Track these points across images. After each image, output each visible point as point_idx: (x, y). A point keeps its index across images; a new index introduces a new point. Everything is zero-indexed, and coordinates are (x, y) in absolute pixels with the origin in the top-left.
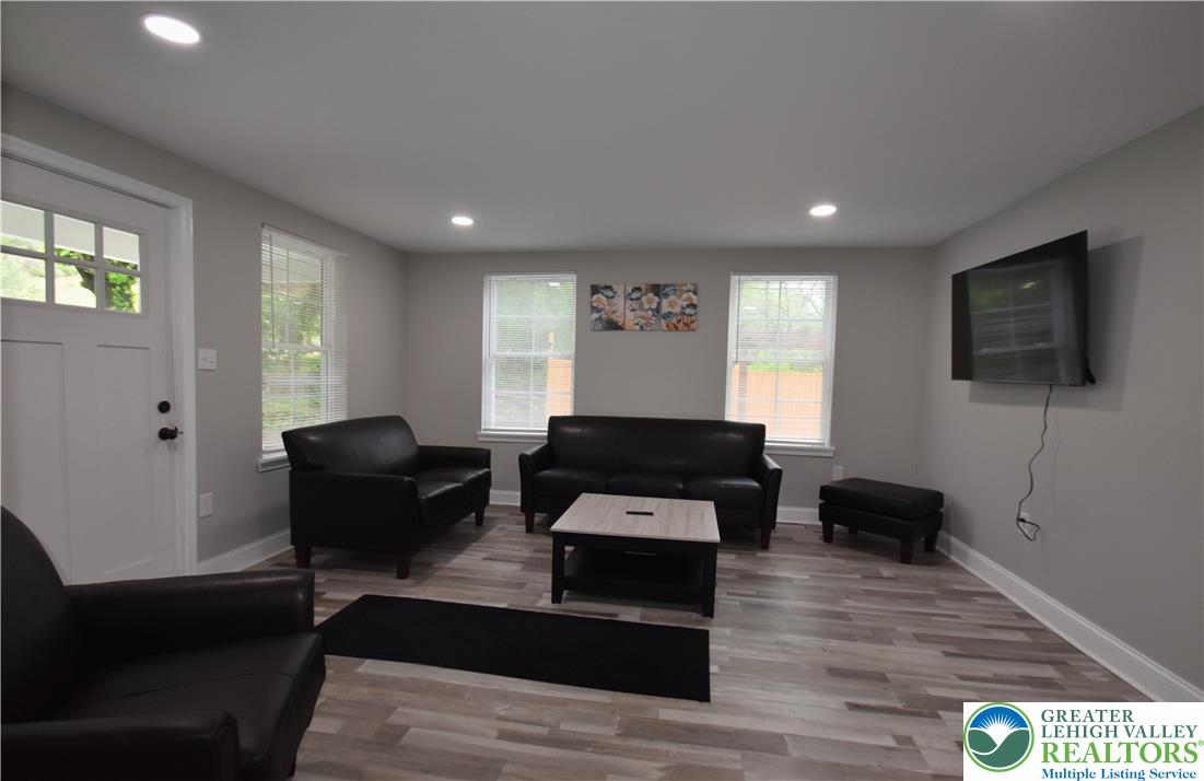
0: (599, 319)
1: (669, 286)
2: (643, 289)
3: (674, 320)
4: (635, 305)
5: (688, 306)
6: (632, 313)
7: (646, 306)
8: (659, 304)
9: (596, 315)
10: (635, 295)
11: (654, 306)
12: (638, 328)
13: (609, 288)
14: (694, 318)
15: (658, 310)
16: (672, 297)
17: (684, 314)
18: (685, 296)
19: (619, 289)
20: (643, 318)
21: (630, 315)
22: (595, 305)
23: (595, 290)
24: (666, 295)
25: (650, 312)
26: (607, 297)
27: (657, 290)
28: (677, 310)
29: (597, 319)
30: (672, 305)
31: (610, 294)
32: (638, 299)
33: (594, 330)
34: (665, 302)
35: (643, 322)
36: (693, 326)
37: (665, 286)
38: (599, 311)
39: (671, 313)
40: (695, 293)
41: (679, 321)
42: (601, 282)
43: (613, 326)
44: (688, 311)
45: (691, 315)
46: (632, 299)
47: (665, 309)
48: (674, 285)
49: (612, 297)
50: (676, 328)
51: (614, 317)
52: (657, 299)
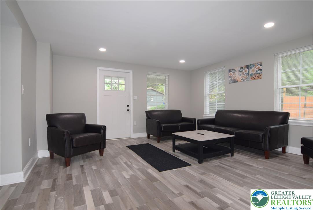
0: (231, 79)
1: (252, 64)
2: (243, 68)
3: (254, 76)
4: (241, 73)
5: (258, 70)
6: (240, 76)
7: (244, 73)
8: (249, 71)
9: (230, 79)
10: (241, 70)
11: (247, 72)
12: (242, 80)
13: (233, 69)
14: (260, 74)
15: (248, 74)
16: (253, 68)
17: (257, 73)
18: (257, 67)
19: (236, 69)
20: (244, 77)
21: (240, 77)
22: (230, 76)
23: (230, 71)
24: (251, 68)
25: (246, 75)
26: (233, 72)
27: (248, 67)
28: (255, 72)
29: (230, 80)
30: (253, 71)
31: (234, 71)
32: (242, 71)
33: (230, 83)
34: (250, 70)
35: (244, 78)
36: (260, 77)
37: (250, 65)
38: (231, 77)
39: (253, 74)
40: (261, 65)
41: (255, 76)
42: (231, 68)
43: (235, 81)
44: (258, 72)
45: (259, 73)
46: (240, 72)
47: (250, 73)
48: (253, 64)
49: (235, 72)
50: (255, 79)
51: (235, 78)
52: (248, 70)
